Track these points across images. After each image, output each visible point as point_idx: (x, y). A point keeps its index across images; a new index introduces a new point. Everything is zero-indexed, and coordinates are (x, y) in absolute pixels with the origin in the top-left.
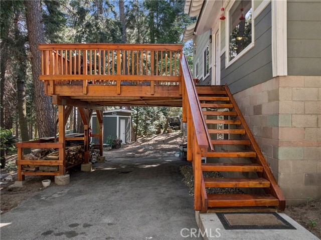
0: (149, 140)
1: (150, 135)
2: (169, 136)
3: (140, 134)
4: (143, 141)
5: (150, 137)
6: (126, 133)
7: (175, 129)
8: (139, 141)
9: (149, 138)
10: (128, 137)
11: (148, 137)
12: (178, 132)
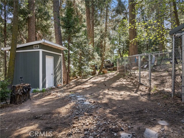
0: (84, 82)
1: (85, 77)
2: (107, 77)
3: (74, 76)
4: (77, 83)
5: (85, 78)
6: (55, 73)
7: (109, 70)
8: (72, 83)
9: (84, 80)
10: (58, 78)
11: (83, 78)
12: (114, 73)
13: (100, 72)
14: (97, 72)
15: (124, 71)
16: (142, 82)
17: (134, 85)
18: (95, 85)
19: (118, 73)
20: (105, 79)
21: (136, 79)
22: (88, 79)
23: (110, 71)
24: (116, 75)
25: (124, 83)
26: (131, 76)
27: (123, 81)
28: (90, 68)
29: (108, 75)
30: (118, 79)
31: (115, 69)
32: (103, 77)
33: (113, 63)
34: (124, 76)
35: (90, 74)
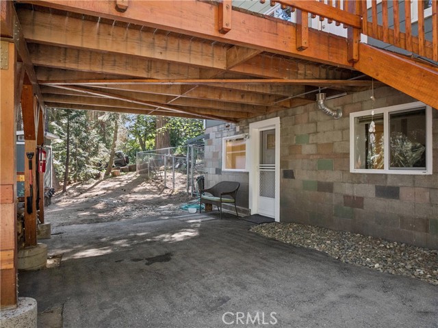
0: (90, 189)
1: (85, 181)
2: (122, 181)
10: (48, 184)
11: (83, 184)
12: (132, 176)
13: (107, 174)
14: (103, 173)
15: (147, 173)
16: (167, 185)
17: (159, 189)
18: (110, 192)
19: (139, 175)
20: (120, 184)
21: (162, 183)
22: (93, 184)
23: (124, 172)
24: (135, 178)
25: (148, 188)
26: (157, 179)
27: (147, 186)
28: (94, 168)
29: (122, 178)
30: (140, 184)
31: (132, 169)
32: (115, 181)
33: (127, 158)
34: (147, 180)
35: (93, 178)
